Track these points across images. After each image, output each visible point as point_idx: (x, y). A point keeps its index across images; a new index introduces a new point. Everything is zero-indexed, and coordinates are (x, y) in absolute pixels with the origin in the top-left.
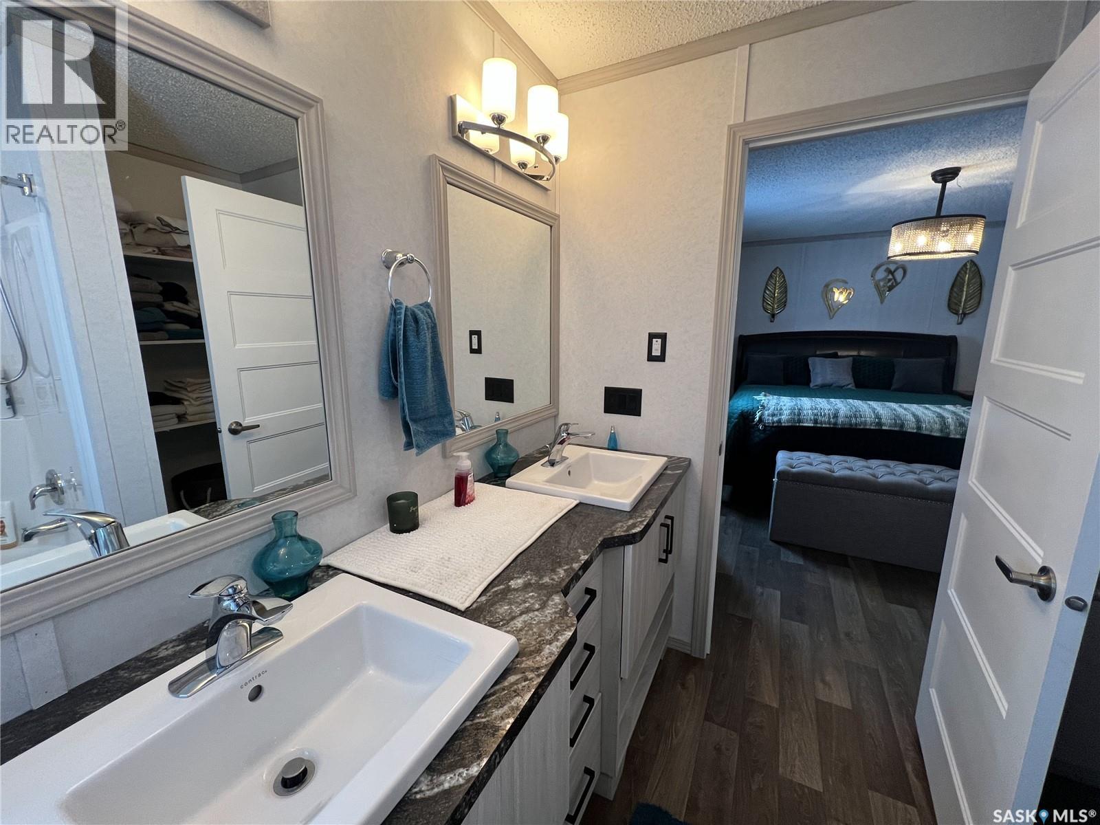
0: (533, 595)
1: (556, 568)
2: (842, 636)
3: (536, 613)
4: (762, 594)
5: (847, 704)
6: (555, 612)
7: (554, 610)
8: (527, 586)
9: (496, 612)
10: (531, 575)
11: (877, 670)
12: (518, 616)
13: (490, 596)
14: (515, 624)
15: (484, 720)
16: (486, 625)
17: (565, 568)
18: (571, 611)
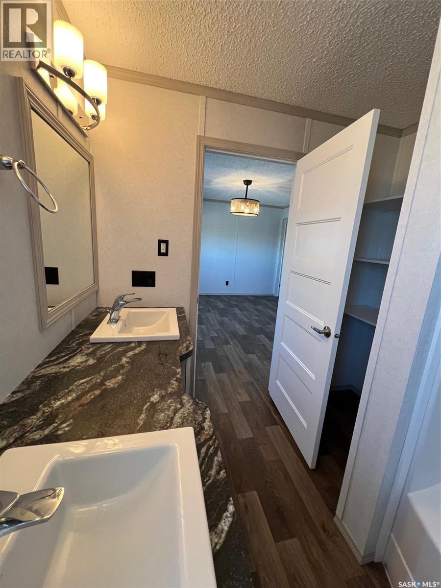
0: (171, 401)
1: (170, 381)
2: (238, 373)
3: (182, 410)
4: (205, 366)
5: (249, 399)
6: (191, 405)
7: (189, 404)
8: (162, 398)
9: (159, 420)
10: (160, 391)
11: (252, 382)
12: (174, 416)
13: (146, 413)
14: (176, 421)
15: (210, 481)
16: (159, 430)
17: (174, 379)
18: (199, 400)
